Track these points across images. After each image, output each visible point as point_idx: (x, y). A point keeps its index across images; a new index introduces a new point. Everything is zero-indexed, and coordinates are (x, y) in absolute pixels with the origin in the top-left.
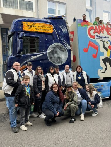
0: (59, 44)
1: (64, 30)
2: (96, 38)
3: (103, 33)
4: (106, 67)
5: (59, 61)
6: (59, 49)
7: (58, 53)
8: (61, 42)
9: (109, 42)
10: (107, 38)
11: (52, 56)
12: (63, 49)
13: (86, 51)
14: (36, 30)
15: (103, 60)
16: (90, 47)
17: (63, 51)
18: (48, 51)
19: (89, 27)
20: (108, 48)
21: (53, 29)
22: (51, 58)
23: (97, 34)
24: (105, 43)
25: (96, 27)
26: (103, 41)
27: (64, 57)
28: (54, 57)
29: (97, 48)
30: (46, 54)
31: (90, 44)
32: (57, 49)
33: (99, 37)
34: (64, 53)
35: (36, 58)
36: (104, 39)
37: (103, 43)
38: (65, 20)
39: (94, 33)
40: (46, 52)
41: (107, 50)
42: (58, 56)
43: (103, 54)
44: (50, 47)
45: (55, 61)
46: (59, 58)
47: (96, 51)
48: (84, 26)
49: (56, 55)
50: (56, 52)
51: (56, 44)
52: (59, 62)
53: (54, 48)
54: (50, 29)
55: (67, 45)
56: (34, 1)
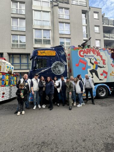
0: (59, 62)
1: (63, 53)
2: (84, 57)
4: (92, 76)
7: (59, 67)
8: (61, 61)
9: (94, 59)
10: (93, 56)
11: (54, 69)
12: (62, 65)
13: (77, 65)
15: (90, 71)
16: (80, 63)
17: (62, 66)
18: (52, 67)
19: (79, 50)
20: (94, 63)
21: (56, 53)
22: (54, 71)
23: (85, 54)
24: (91, 60)
25: (85, 50)
26: (90, 59)
27: (62, 70)
28: (56, 70)
29: (85, 63)
30: (51, 68)
31: (80, 61)
33: (87, 56)
34: (63, 67)
35: (44, 71)
36: (90, 58)
37: (90, 60)
38: (64, 47)
39: (83, 54)
40: (50, 68)
42: (59, 69)
43: (90, 67)
44: (53, 64)
46: (59, 70)
47: (85, 65)
48: (76, 50)
49: (57, 69)
50: (57, 67)
51: (57, 62)
52: (59, 73)
53: (56, 64)
54: (54, 53)
55: (65, 63)
56: (51, 39)
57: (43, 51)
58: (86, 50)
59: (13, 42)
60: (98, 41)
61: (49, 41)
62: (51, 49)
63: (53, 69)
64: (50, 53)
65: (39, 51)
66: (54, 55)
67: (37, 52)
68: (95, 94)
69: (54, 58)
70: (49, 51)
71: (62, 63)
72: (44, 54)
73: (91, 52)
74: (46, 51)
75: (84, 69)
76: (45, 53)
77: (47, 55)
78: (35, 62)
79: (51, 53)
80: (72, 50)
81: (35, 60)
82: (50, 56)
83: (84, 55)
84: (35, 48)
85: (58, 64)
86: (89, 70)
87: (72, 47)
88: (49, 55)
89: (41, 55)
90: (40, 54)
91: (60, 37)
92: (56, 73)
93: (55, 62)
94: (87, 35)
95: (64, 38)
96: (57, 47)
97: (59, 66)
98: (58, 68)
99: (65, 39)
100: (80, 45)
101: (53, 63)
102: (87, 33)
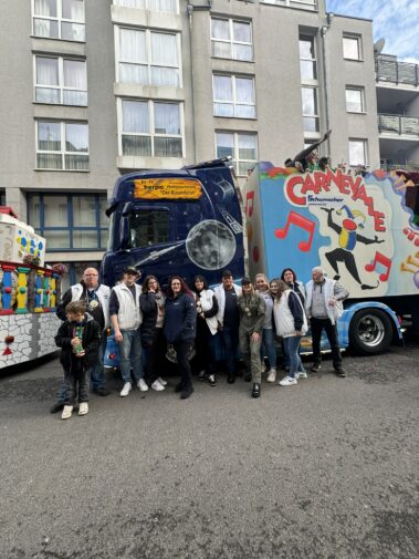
0: (216, 222)
1: (227, 190)
2: (308, 202)
3: (327, 190)
4: (335, 273)
5: (213, 260)
6: (214, 232)
7: (212, 242)
8: (220, 218)
9: (344, 211)
10: (339, 200)
11: (197, 250)
12: (225, 234)
13: (282, 235)
14: (161, 196)
15: (328, 255)
16: (291, 224)
17: (224, 237)
18: (188, 240)
19: (288, 179)
20: (341, 225)
21: (202, 190)
22: (195, 254)
23: (310, 193)
24: (333, 213)
25: (308, 177)
27: (226, 252)
29: (311, 227)
30: (183, 247)
31: (292, 219)
32: (211, 234)
33: (317, 199)
34: (228, 241)
35: (160, 256)
36: (329, 205)
38: (230, 167)
39: (304, 191)
40: (180, 243)
41: (338, 230)
42: (212, 249)
43: (327, 241)
44: (193, 229)
45: (205, 261)
46: (215, 254)
47: (308, 234)
48: (276, 178)
49: (206, 247)
50: (208, 240)
51: (207, 222)
52: (215, 264)
53: (202, 231)
54: (193, 190)
55: (234, 224)
56: (183, 137)
57: (155, 181)
58: (312, 176)
59: (40, 148)
60: (360, 145)
61: (177, 142)
62: (186, 173)
63: (190, 247)
64: (179, 190)
65: (139, 181)
66: (196, 194)
67: (133, 186)
68: (347, 338)
69: (195, 207)
70: (176, 180)
71: (226, 228)
72: (159, 194)
73: (333, 183)
74: (165, 183)
75: (305, 247)
76: (161, 187)
77: (171, 196)
78: (125, 220)
79: (183, 190)
80: (262, 177)
81: (125, 215)
82: (180, 201)
83: (306, 196)
84: (123, 171)
85: (210, 228)
86: (323, 251)
87: (262, 166)
88: (177, 196)
89: (149, 196)
90: (142, 191)
91: (218, 131)
92: (203, 264)
93: (201, 223)
94: (317, 120)
95: (232, 132)
96: (206, 165)
97: (215, 238)
98: (211, 245)
99: (236, 135)
100: (293, 159)
101: (191, 227)
102: (316, 112)
